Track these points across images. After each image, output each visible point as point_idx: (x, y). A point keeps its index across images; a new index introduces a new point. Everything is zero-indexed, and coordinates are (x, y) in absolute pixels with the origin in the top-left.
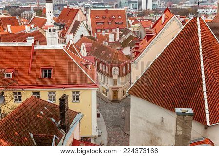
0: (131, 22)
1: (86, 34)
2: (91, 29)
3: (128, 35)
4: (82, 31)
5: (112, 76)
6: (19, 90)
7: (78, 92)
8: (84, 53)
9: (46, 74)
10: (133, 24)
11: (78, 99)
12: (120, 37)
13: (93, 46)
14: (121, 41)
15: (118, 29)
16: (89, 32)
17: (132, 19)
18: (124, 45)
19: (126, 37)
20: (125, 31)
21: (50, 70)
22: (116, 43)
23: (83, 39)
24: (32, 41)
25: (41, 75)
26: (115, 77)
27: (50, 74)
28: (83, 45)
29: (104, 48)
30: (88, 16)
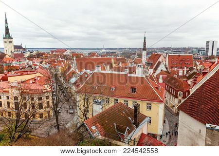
0: (197, 63)
1: (165, 69)
2: (168, 66)
3: (192, 72)
4: (162, 67)
5: (177, 97)
6: (117, 98)
7: (150, 104)
8: (161, 81)
9: (133, 91)
10: (200, 65)
11: (150, 109)
12: (187, 73)
13: (167, 77)
14: (187, 75)
15: (186, 68)
16: (167, 68)
17: (198, 62)
18: (189, 78)
19: (191, 73)
20: (191, 69)
21: (135, 89)
22: (184, 76)
23: (162, 72)
24: (128, 71)
25: (130, 91)
26: (180, 98)
27: (135, 91)
28: (161, 76)
29: (174, 78)
30: (167, 58)
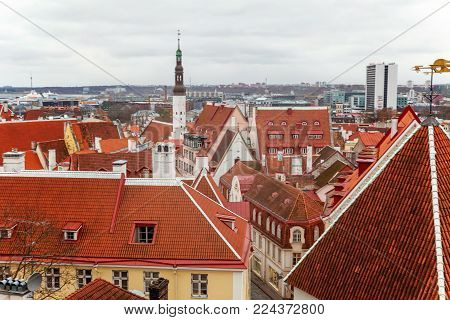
0: (345, 135)
1: (249, 158)
2: (255, 146)
3: (331, 162)
4: (237, 149)
5: (288, 246)
7: (204, 277)
8: (236, 196)
9: (143, 236)
10: (351, 138)
11: (205, 292)
12: (314, 165)
13: (256, 182)
14: (316, 174)
15: (310, 149)
16: (253, 153)
17: (347, 129)
18: (321, 182)
19: (327, 164)
20: (326, 153)
21: (151, 228)
22: (305, 178)
23: (239, 167)
24: (124, 169)
25: (133, 236)
26: (297, 248)
27: (150, 236)
28: (236, 180)
29: (276, 186)
